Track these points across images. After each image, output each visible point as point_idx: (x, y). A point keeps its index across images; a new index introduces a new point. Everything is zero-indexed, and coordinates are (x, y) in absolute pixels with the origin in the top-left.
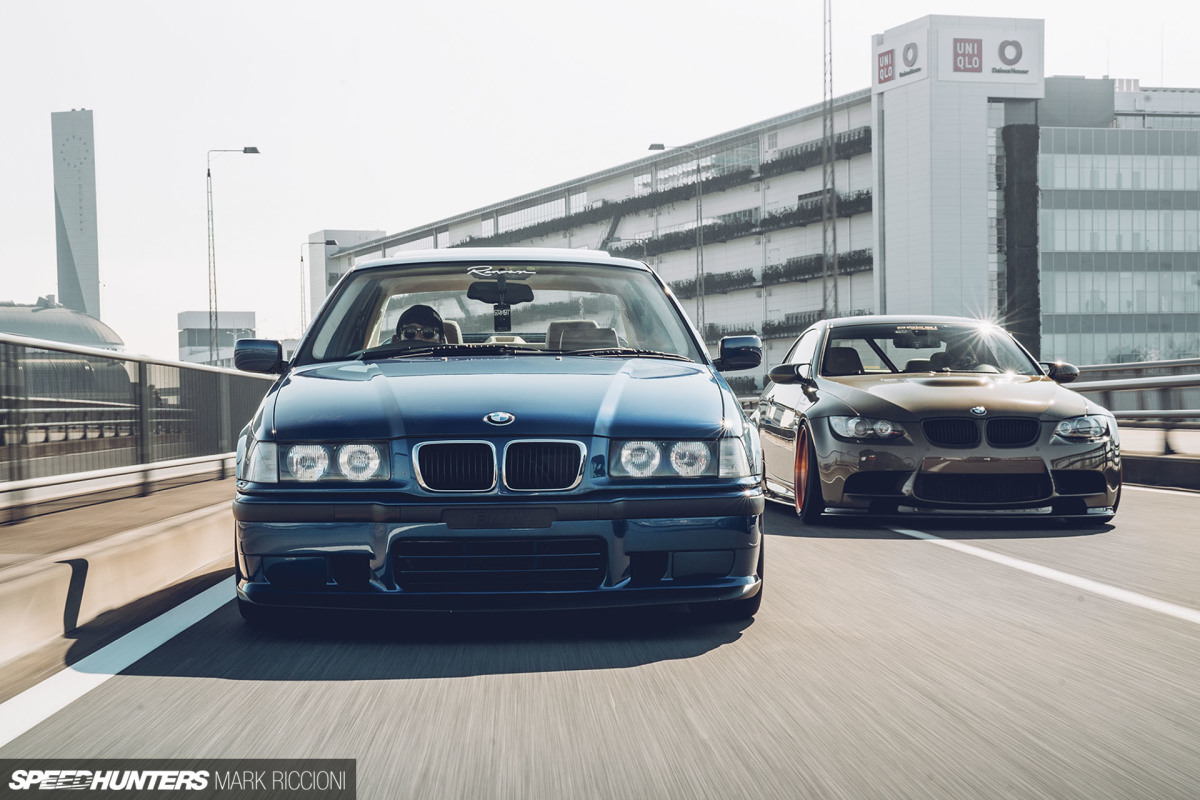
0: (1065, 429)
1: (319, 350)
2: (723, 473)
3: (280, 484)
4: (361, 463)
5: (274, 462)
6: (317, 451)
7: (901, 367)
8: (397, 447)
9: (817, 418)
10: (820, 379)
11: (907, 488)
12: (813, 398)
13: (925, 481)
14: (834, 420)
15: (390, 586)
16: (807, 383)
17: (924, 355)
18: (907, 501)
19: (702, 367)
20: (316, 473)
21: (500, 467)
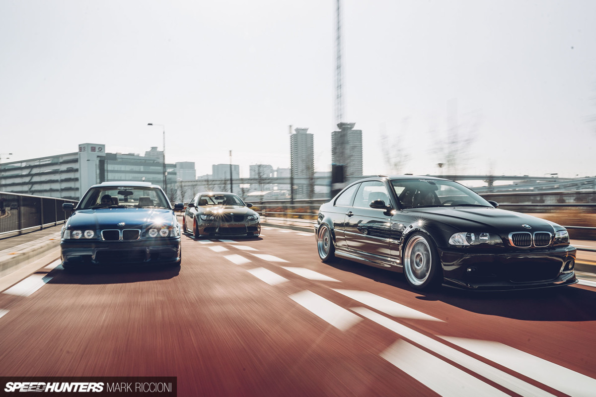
0: (249, 218)
1: (82, 206)
2: (171, 236)
3: (71, 239)
4: (90, 234)
5: (69, 234)
6: (80, 232)
7: (217, 203)
8: (97, 231)
9: (198, 215)
10: (198, 207)
11: (217, 230)
12: (197, 210)
13: (220, 229)
14: (202, 216)
15: (96, 262)
16: (196, 207)
17: (222, 201)
18: (216, 233)
19: (169, 210)
20: (80, 236)
21: (121, 236)
